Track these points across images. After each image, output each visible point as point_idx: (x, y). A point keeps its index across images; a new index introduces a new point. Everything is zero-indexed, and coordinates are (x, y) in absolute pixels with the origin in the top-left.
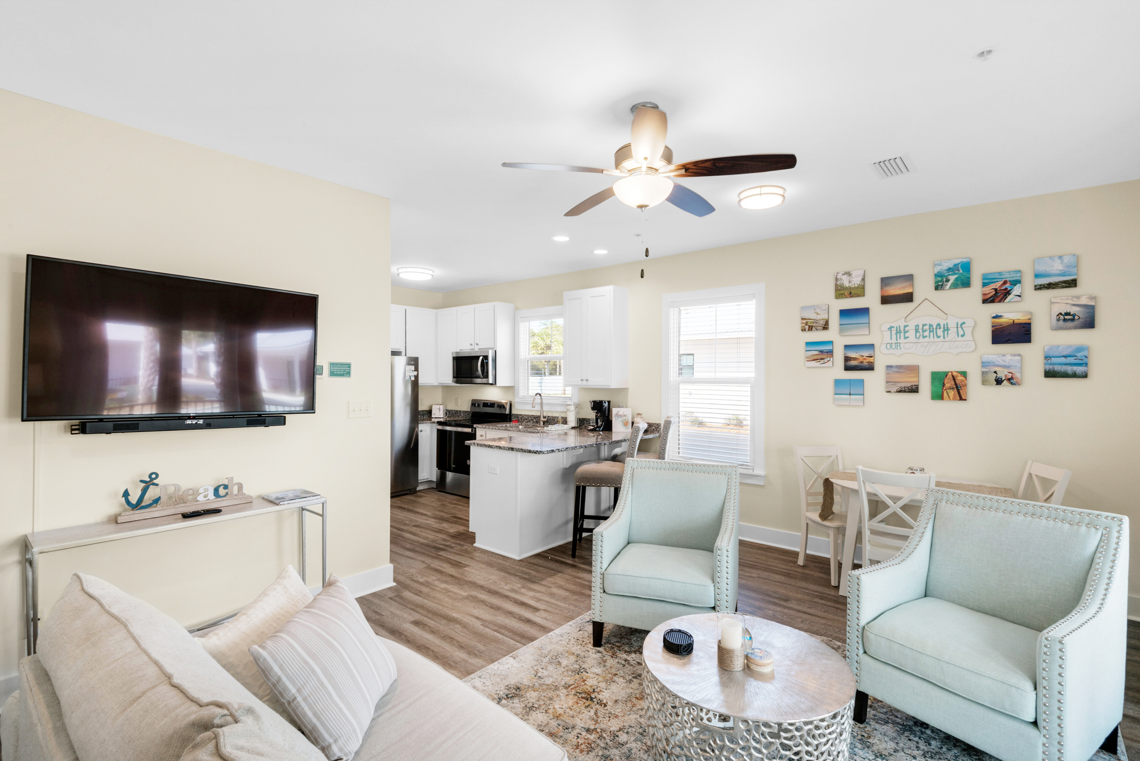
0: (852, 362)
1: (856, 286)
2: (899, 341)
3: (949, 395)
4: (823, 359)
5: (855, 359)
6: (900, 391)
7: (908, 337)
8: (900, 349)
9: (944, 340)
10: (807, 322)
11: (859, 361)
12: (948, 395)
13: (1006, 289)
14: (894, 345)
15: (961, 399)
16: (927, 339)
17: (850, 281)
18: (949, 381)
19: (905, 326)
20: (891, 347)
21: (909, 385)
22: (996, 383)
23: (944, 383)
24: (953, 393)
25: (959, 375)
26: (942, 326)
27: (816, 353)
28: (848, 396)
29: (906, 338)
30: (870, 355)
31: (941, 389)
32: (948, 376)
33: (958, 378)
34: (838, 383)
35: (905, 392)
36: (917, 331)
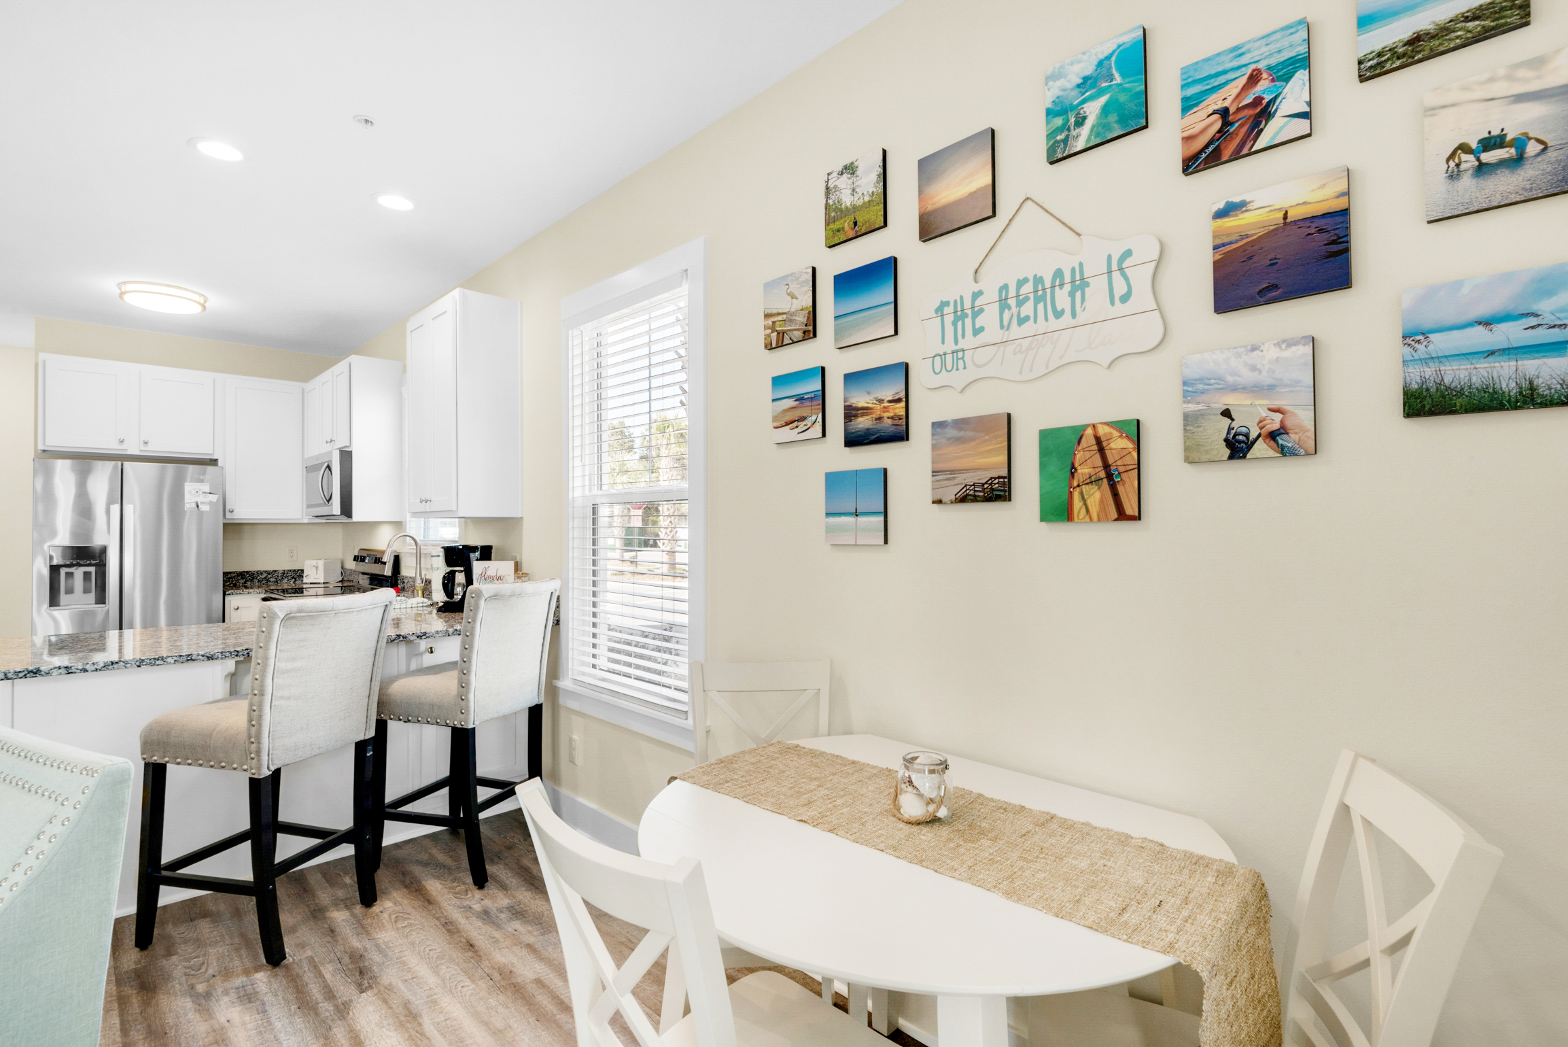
0: (860, 419)
1: (867, 199)
2: (962, 344)
3: (1089, 502)
4: (802, 419)
5: (866, 411)
6: (963, 499)
7: (982, 329)
8: (965, 368)
9: (1073, 322)
10: (774, 323)
11: (874, 416)
12: (1085, 504)
13: (1258, 100)
14: (949, 357)
15: (1122, 516)
16: (1029, 328)
17: (853, 190)
18: (1088, 455)
19: (976, 295)
20: (943, 364)
21: (983, 477)
22: (1228, 452)
23: (1073, 467)
24: (1098, 495)
25: (1116, 434)
26: (1068, 279)
27: (790, 403)
28: (851, 519)
29: (977, 331)
30: (897, 397)
31: (1066, 484)
32: (1084, 440)
33: (1113, 445)
34: (834, 480)
35: (975, 499)
36: (1003, 303)
